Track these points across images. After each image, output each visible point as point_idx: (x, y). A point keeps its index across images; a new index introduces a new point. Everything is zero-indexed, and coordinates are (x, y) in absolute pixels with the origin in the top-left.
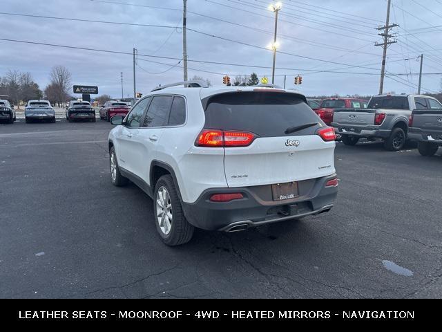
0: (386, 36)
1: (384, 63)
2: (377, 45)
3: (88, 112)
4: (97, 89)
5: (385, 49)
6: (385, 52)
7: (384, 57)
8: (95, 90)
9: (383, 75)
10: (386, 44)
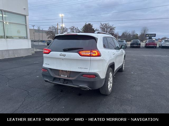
3: (137, 44)
4: (155, 35)
8: (154, 35)
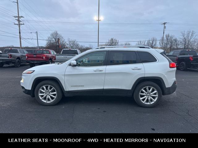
0: (19, 21)
1: (20, 33)
2: (15, 24)
5: (19, 26)
6: (20, 28)
7: (20, 30)
9: (20, 38)
10: (19, 25)
